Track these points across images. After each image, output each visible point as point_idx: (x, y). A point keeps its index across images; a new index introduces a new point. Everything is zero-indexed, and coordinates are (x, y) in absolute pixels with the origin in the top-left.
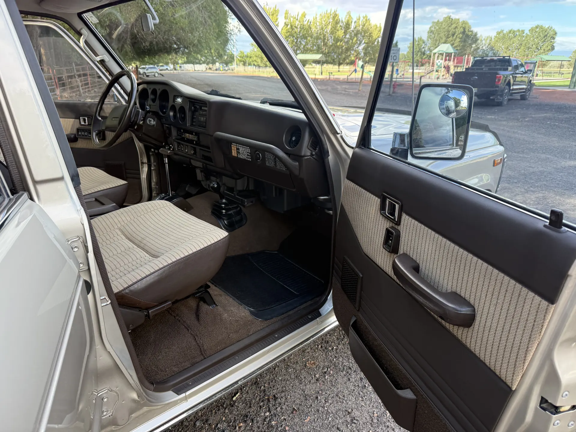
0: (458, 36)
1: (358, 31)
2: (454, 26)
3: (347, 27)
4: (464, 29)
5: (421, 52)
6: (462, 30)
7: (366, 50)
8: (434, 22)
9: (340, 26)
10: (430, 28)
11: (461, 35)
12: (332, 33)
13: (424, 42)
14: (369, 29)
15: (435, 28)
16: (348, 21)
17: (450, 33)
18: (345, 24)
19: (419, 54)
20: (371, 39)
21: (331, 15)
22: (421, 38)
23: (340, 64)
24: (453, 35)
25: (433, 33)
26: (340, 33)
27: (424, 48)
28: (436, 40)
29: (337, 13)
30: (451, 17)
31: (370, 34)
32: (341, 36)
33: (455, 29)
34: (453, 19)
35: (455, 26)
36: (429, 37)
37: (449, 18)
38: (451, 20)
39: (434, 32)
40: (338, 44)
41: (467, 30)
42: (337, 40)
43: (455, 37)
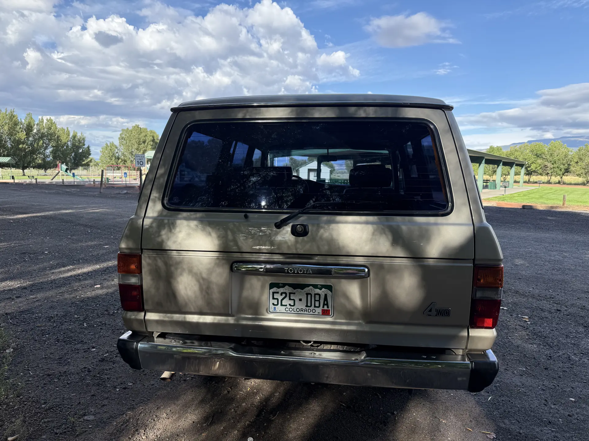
0: (149, 143)
1: (43, 134)
2: (143, 134)
3: (29, 129)
4: (153, 137)
5: (115, 157)
6: (151, 138)
7: (55, 153)
8: (123, 130)
9: (20, 128)
10: (121, 135)
11: (152, 143)
12: (11, 134)
13: (117, 148)
14: (56, 132)
15: (126, 135)
16: (29, 123)
17: (141, 140)
18: (25, 125)
19: (114, 158)
20: (59, 143)
21: (7, 115)
22: (113, 143)
23: (24, 168)
24: (144, 142)
25: (124, 139)
26: (22, 135)
27: (117, 153)
28: (129, 146)
29: (14, 114)
30: (140, 127)
31: (58, 137)
32: (23, 138)
33: (145, 137)
34: (141, 127)
35: (145, 134)
36: (121, 143)
37: (138, 127)
38: (140, 129)
39: (126, 139)
40: (21, 146)
41: (155, 138)
42: (19, 142)
43: (146, 144)
